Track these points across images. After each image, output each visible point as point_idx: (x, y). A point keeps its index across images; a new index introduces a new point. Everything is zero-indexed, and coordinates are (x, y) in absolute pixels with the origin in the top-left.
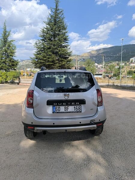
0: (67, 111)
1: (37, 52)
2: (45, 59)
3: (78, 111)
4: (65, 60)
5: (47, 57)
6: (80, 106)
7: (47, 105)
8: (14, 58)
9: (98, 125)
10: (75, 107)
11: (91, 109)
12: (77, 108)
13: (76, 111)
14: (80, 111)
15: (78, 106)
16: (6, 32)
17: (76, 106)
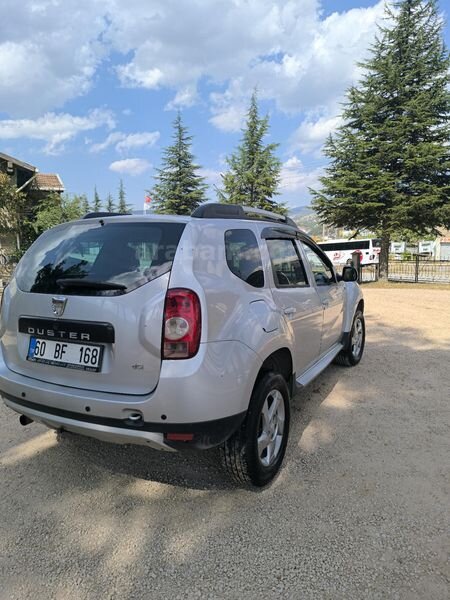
0: (58, 360)
1: (334, 170)
2: (355, 190)
3: (89, 364)
4: (435, 189)
5: (363, 182)
6: (98, 349)
7: (20, 331)
8: (273, 198)
9: (171, 436)
10: (82, 350)
11: (136, 367)
12: (88, 352)
13: (83, 363)
14: (96, 365)
15: (92, 348)
16: (256, 122)
17: (85, 347)
